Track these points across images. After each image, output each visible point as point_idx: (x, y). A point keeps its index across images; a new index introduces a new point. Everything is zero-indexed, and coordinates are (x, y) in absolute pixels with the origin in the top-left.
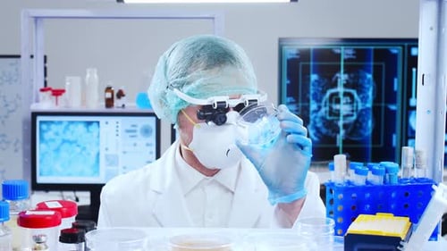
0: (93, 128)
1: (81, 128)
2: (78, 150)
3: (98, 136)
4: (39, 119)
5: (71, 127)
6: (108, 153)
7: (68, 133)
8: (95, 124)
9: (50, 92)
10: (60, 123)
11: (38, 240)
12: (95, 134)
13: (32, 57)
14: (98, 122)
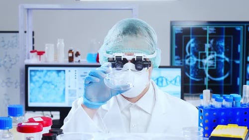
0: (62, 74)
1: (54, 74)
2: (53, 87)
3: (64, 79)
4: (30, 69)
5: (49, 73)
6: (70, 88)
7: (47, 77)
8: (62, 72)
10: (42, 71)
12: (63, 78)
14: (64, 71)
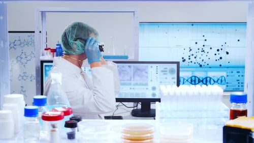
9: (49, 50)
11: (54, 126)
13: (40, 32)
